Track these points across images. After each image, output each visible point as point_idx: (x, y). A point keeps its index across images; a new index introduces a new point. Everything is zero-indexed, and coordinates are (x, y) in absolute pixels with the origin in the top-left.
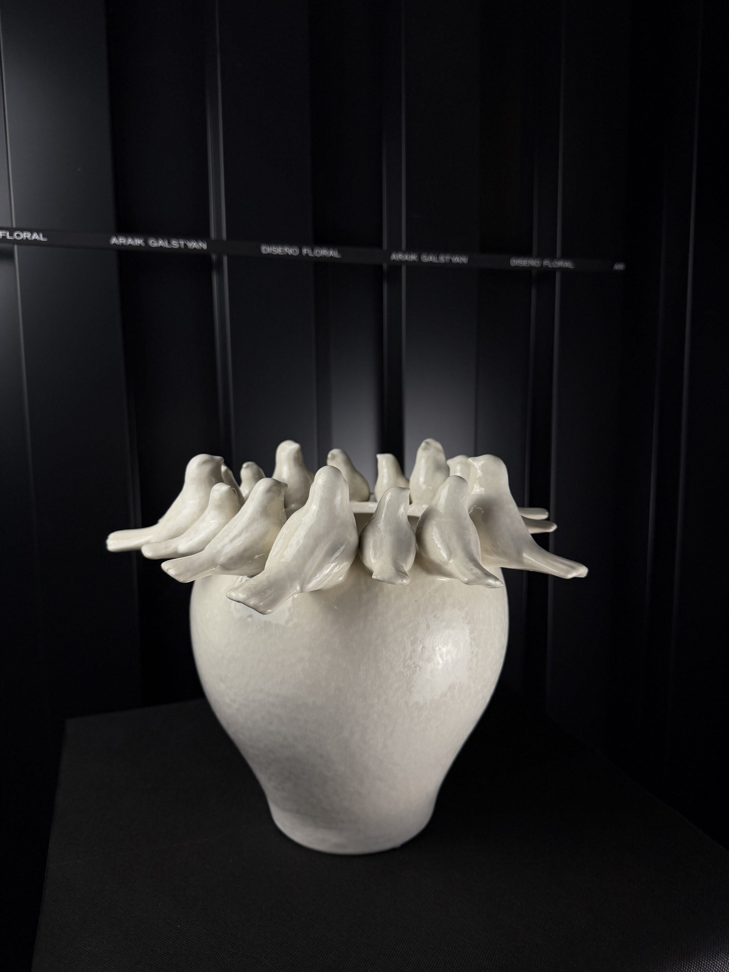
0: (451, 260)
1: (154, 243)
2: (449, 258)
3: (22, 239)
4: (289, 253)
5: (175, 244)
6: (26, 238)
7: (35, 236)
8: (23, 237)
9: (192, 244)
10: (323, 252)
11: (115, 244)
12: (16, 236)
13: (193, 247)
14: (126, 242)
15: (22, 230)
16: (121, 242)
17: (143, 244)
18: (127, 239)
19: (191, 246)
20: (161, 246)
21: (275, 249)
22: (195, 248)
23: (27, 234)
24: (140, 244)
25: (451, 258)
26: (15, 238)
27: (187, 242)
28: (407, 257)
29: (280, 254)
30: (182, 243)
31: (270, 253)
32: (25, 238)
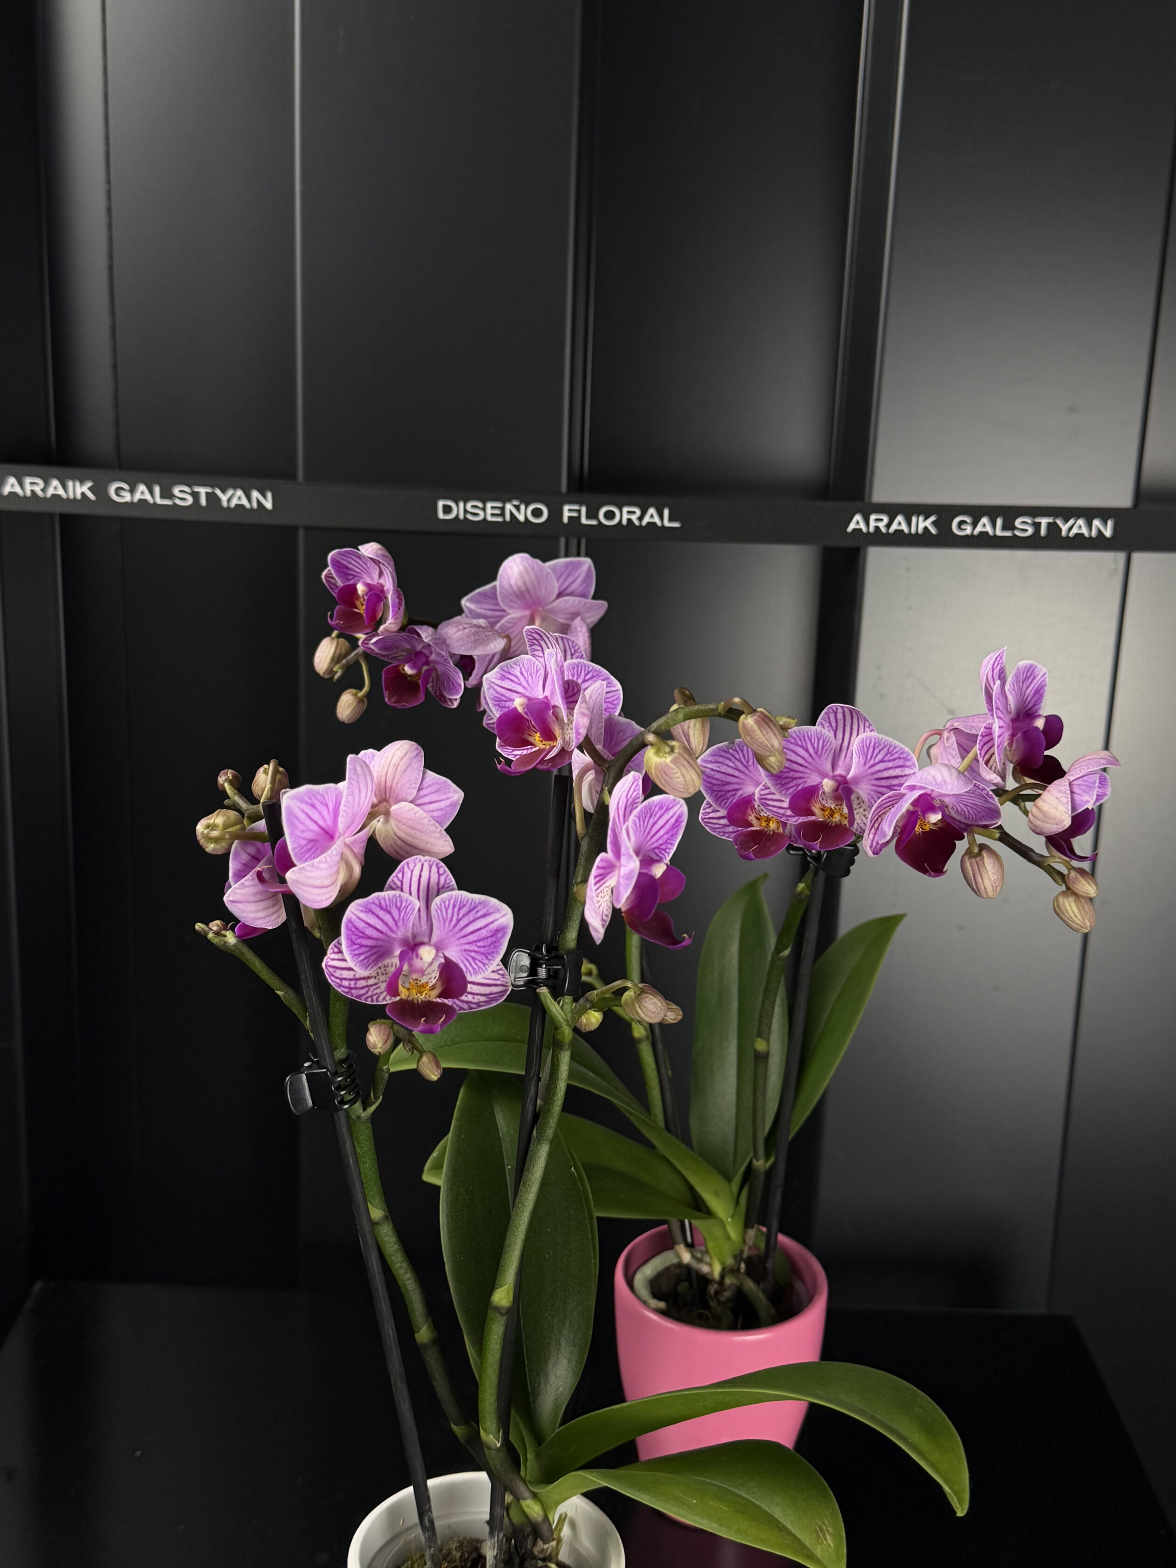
1: (121, 493)
11: (13, 494)
13: (234, 502)
14: (43, 490)
17: (90, 495)
18: (46, 483)
20: (143, 502)
21: (479, 504)
24: (83, 494)
27: (216, 489)
28: (900, 523)
29: (489, 519)
30: (203, 491)
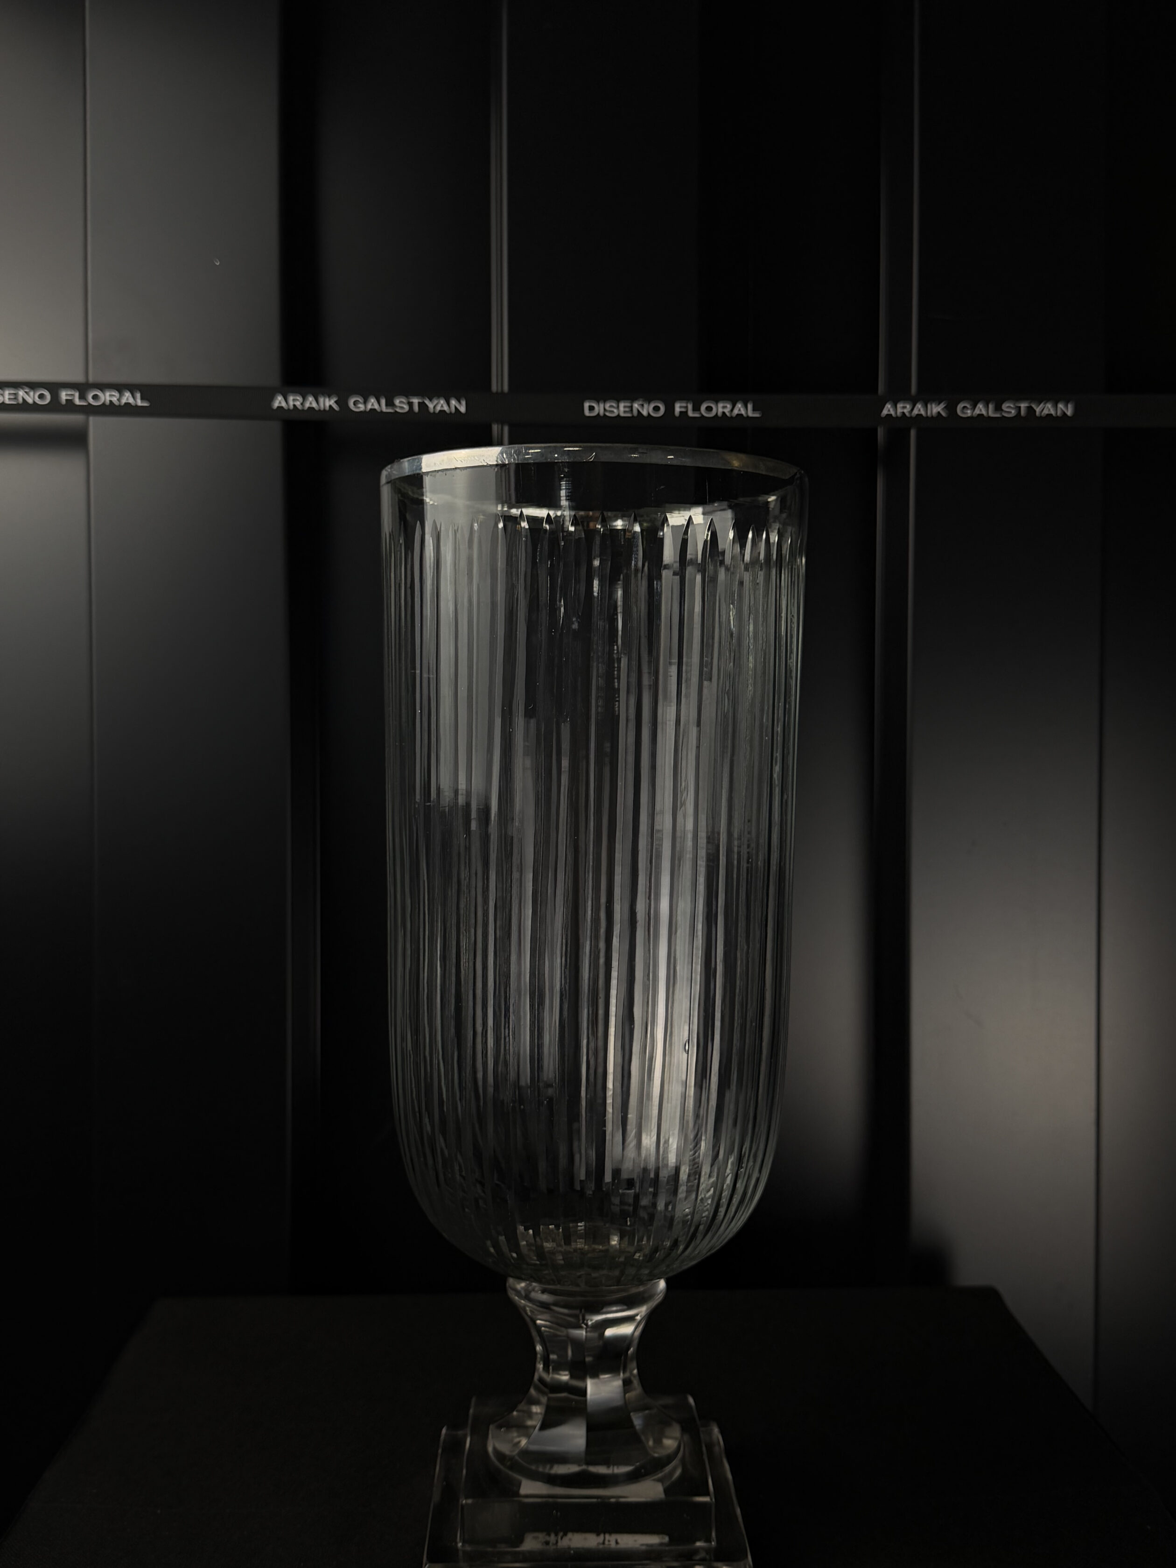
0: (1030, 410)
1: (357, 405)
2: (1027, 405)
3: (104, 404)
4: (645, 413)
5: (401, 404)
6: (111, 401)
7: (127, 398)
8: (105, 399)
9: (435, 402)
10: (722, 408)
11: (280, 408)
12: (92, 400)
13: (438, 408)
14: (302, 404)
15: (102, 387)
16: (291, 403)
17: (335, 407)
18: (304, 398)
19: (434, 407)
20: (373, 410)
21: (614, 405)
22: (442, 412)
23: (114, 393)
24: (330, 406)
25: (1034, 406)
26: (89, 404)
27: (426, 399)
28: (919, 409)
29: (622, 414)
30: (416, 401)
31: (602, 413)
32: (108, 403)
